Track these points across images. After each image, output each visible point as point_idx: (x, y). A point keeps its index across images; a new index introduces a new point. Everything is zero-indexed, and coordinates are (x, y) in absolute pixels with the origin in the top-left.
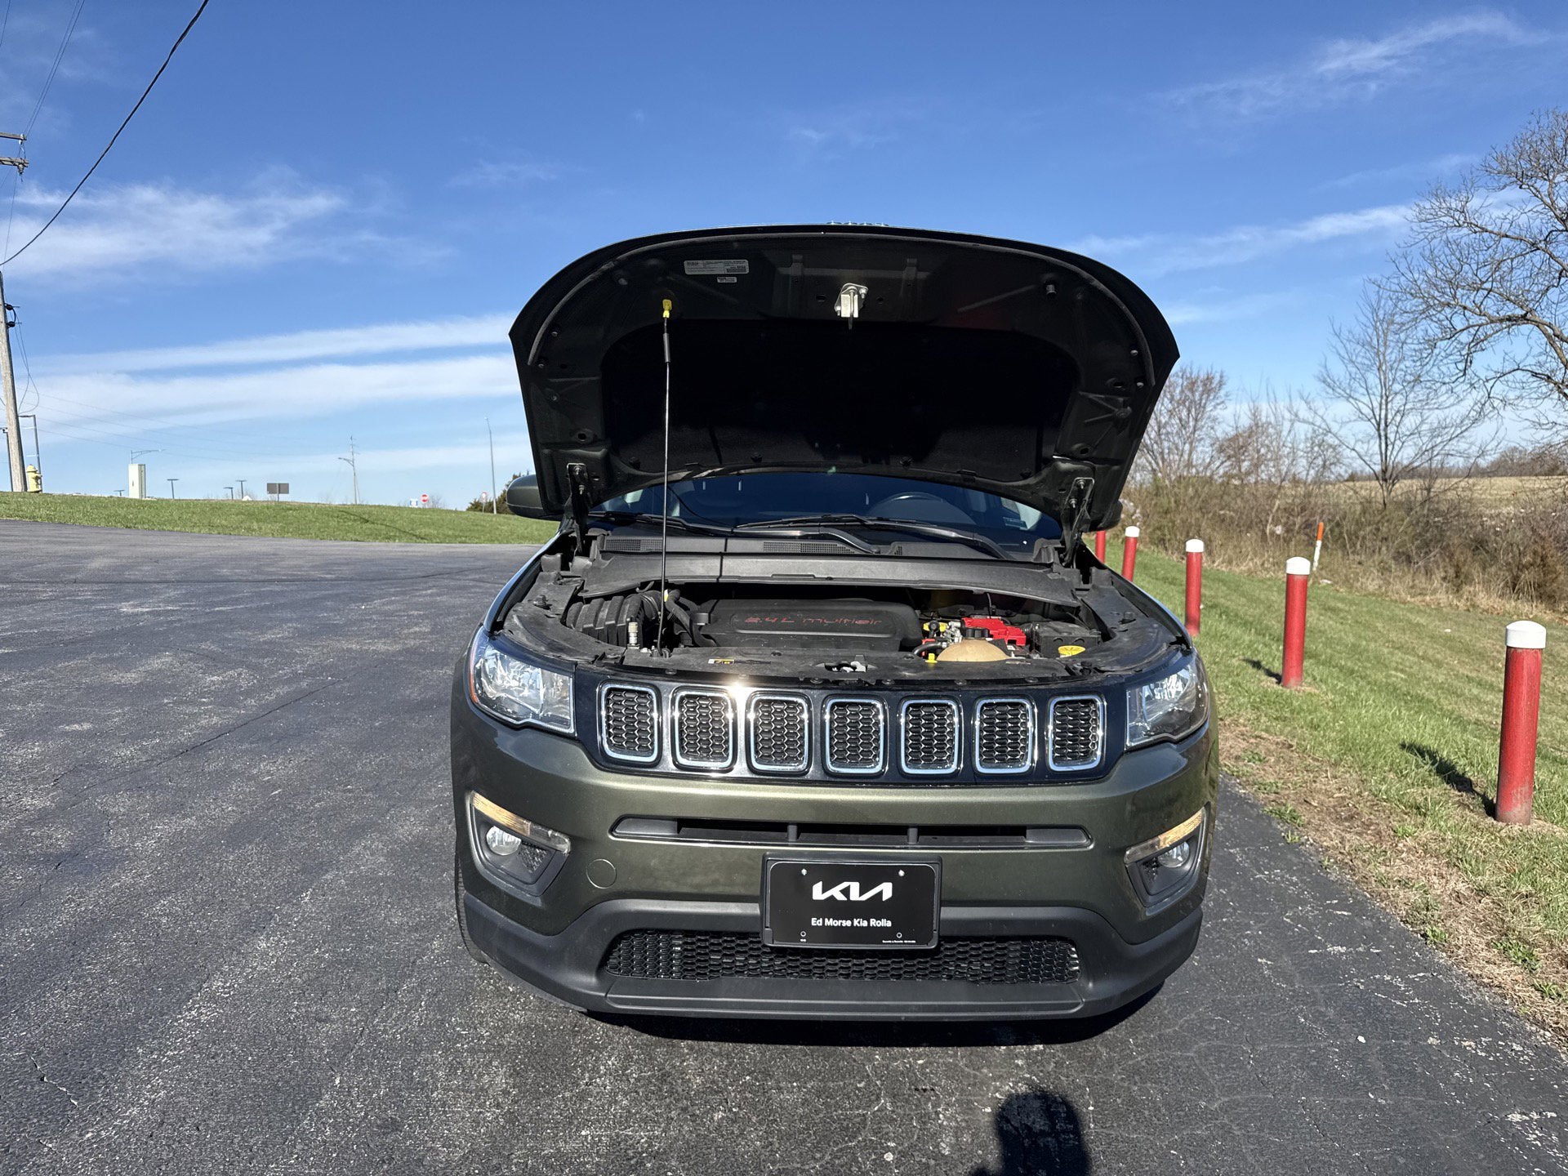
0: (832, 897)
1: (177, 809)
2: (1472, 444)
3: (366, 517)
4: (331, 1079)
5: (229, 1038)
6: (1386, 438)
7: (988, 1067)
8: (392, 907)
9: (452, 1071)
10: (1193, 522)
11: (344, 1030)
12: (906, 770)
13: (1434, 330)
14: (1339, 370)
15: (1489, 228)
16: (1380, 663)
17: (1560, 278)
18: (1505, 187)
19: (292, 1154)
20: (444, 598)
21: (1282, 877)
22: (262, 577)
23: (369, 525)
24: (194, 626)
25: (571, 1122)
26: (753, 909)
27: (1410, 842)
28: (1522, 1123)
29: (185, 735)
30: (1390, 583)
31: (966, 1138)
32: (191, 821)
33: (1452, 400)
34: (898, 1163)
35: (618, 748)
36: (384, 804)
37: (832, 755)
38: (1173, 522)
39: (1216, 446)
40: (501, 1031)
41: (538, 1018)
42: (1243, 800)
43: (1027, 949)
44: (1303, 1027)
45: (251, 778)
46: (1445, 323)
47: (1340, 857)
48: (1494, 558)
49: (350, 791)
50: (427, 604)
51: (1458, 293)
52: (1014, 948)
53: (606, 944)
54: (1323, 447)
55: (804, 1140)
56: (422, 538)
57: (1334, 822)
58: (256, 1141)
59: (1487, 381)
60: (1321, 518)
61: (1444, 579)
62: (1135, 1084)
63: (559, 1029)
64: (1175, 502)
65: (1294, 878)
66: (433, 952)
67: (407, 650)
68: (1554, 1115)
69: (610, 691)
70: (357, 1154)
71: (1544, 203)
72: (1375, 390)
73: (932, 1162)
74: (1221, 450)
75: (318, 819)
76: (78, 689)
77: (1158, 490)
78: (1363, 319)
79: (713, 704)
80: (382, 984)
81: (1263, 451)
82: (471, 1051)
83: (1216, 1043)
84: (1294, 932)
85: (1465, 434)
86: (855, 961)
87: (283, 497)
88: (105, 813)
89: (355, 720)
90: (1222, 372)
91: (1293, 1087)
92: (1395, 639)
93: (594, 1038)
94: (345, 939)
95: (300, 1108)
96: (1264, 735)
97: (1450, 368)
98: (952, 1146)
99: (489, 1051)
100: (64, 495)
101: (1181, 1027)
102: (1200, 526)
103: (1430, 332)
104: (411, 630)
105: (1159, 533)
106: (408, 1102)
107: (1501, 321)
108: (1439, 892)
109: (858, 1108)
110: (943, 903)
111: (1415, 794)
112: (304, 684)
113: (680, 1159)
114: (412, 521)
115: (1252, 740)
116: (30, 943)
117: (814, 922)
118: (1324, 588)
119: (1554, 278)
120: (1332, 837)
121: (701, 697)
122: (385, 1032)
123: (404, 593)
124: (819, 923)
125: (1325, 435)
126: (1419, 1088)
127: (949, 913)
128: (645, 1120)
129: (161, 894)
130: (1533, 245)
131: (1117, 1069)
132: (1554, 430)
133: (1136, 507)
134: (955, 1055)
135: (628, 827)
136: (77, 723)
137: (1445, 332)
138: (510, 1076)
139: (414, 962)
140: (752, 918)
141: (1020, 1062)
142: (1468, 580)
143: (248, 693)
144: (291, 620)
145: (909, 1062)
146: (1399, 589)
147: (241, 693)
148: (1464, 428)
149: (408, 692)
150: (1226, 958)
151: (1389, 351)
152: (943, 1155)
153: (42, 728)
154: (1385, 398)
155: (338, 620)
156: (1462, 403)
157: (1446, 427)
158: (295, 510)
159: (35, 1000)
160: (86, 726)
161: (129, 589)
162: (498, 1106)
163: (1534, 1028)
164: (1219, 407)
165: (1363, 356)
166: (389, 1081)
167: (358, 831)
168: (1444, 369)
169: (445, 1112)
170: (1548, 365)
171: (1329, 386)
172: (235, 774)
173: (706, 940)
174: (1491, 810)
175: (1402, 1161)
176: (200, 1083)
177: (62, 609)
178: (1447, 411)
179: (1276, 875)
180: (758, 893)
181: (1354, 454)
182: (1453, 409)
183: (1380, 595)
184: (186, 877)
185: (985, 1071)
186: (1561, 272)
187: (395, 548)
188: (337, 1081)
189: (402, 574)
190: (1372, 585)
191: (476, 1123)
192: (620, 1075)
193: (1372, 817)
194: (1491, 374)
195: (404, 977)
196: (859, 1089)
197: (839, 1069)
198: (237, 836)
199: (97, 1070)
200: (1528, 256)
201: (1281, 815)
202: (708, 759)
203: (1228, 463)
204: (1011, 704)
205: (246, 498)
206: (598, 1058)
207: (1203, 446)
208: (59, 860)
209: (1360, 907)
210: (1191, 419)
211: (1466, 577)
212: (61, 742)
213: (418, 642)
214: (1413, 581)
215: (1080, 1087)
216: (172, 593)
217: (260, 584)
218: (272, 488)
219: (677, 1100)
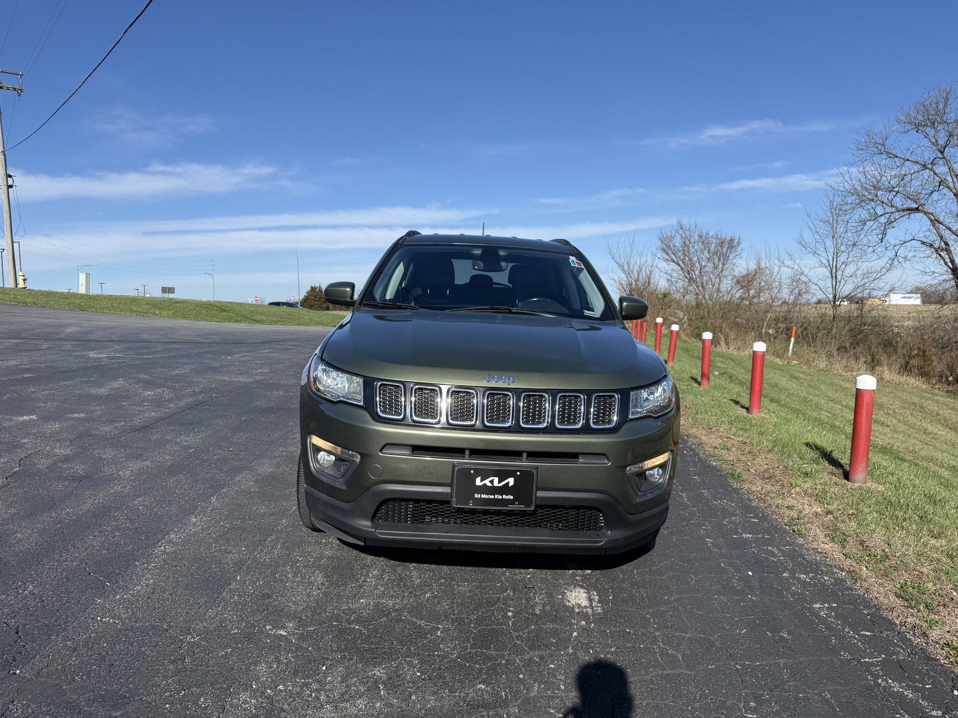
0: (485, 484)
1: (139, 457)
2: (887, 283)
3: (224, 308)
4: (235, 577)
5: (182, 559)
6: (836, 278)
7: (562, 580)
8: (260, 505)
9: (295, 575)
10: (718, 325)
11: (240, 557)
12: (522, 425)
13: (864, 215)
14: (808, 237)
15: (899, 155)
16: (818, 408)
17: (939, 186)
18: (908, 131)
19: (219, 606)
20: (276, 355)
21: (727, 503)
22: (168, 340)
23: (225, 313)
24: (133, 365)
25: (355, 596)
26: (447, 490)
27: (798, 489)
28: (819, 608)
29: (138, 421)
30: (833, 364)
31: (548, 607)
32: (148, 463)
33: (875, 257)
34: (514, 617)
35: (384, 412)
36: (251, 457)
37: (487, 418)
38: (706, 324)
39: (734, 280)
40: (320, 558)
41: (338, 554)
42: (714, 468)
43: (579, 514)
44: (723, 568)
45: (176, 443)
46: (872, 211)
47: (760, 495)
48: (895, 350)
49: (231, 451)
50: (266, 357)
51: (878, 193)
52: (573, 512)
53: (376, 505)
54: (798, 283)
55: (469, 606)
56: (258, 322)
57: (761, 479)
58: (201, 601)
59: (895, 246)
60: (795, 325)
61: (865, 362)
62: (634, 589)
63: (348, 559)
64: (708, 313)
65: (733, 504)
66: (282, 524)
67: (257, 382)
68: (836, 605)
69: (381, 385)
70: (251, 607)
71: (931, 141)
72: (830, 249)
73: (531, 616)
74: (738, 282)
75: (215, 464)
76: (74, 396)
77: (698, 305)
78: (825, 208)
79: (431, 392)
80: (258, 538)
81: (763, 284)
82: (305, 567)
83: (678, 573)
84: (727, 528)
85: (882, 277)
86: (496, 517)
87: (171, 296)
88: (101, 459)
89: (231, 417)
90: (739, 236)
91: (712, 592)
92: (830, 395)
93: (367, 562)
94: (236, 518)
95: (221, 588)
96: (732, 437)
97: (874, 238)
98: (541, 610)
99: (313, 567)
100: (41, 291)
101: (661, 566)
102: (722, 327)
103: (863, 216)
104: (258, 371)
105: (697, 330)
106: (274, 587)
107: (903, 210)
108: (807, 512)
109: (496, 594)
110: (537, 489)
111: (807, 468)
112: (200, 397)
113: (409, 612)
114: (251, 312)
115: (725, 439)
116: (73, 516)
117: (476, 496)
118: (794, 366)
119: (936, 186)
120: (758, 486)
121: (425, 389)
122: (260, 558)
123: (252, 351)
124: (479, 496)
125: (801, 275)
126: (773, 593)
127: (540, 494)
128: (392, 596)
129: (137, 496)
130: (924, 166)
131: (626, 582)
132: (934, 276)
133: (685, 315)
134: (546, 574)
135: (389, 448)
136: (76, 413)
137: (871, 216)
138: (325, 577)
139: (273, 529)
140: (447, 494)
141: (578, 578)
142: (879, 363)
143: (170, 401)
144: (188, 364)
145: (523, 576)
146: (838, 367)
147: (166, 401)
148: (882, 274)
149: (259, 403)
150: (690, 538)
151: (839, 227)
152: (536, 614)
153: (57, 416)
154: (836, 254)
155: (216, 364)
156: (882, 259)
157: (871, 273)
158: (181, 303)
159: (80, 540)
160: (82, 415)
161: (92, 344)
162: (319, 589)
163: (837, 571)
164: (737, 257)
165: (824, 229)
166: (264, 578)
167: (239, 470)
168: (870, 238)
169: (293, 591)
170: (931, 237)
171: (803, 246)
172: (168, 441)
173: (424, 505)
174: (847, 476)
175: (758, 622)
176: (170, 577)
177: (56, 354)
178: (873, 262)
179: (724, 503)
180: (450, 482)
181: (816, 287)
182: (876, 262)
183: (826, 371)
184: (149, 489)
185: (561, 581)
186: (940, 182)
187: (243, 326)
188: (238, 578)
189: (249, 341)
190: (823, 365)
191: (309, 596)
192: (380, 578)
193: (781, 478)
194: (898, 242)
195: (268, 535)
196: (497, 587)
197: (488, 578)
198: (173, 470)
199: (117, 571)
200: (920, 173)
201: (732, 475)
202: (428, 418)
203: (741, 291)
204: (574, 396)
205: (147, 296)
206: (368, 571)
207: (727, 280)
208: (80, 479)
209: (764, 518)
210: (720, 264)
211: (878, 362)
212: (70, 423)
213: (262, 377)
214: (847, 363)
215: (606, 589)
216: (117, 348)
217: (168, 344)
218: (164, 290)
219: (408, 589)
